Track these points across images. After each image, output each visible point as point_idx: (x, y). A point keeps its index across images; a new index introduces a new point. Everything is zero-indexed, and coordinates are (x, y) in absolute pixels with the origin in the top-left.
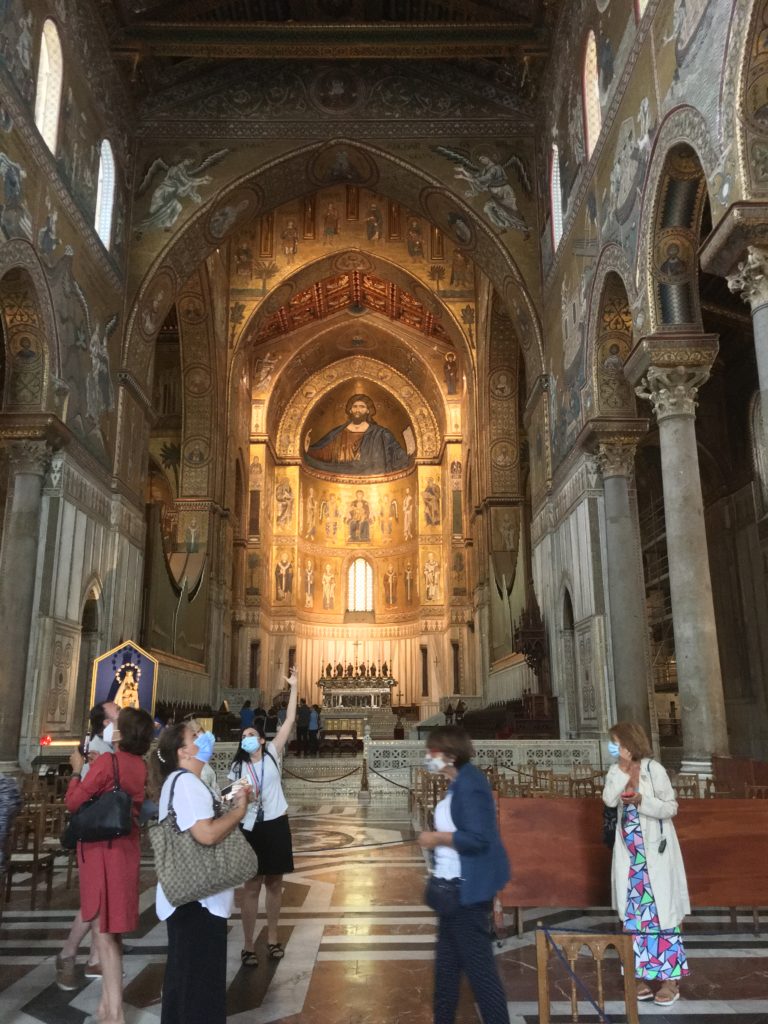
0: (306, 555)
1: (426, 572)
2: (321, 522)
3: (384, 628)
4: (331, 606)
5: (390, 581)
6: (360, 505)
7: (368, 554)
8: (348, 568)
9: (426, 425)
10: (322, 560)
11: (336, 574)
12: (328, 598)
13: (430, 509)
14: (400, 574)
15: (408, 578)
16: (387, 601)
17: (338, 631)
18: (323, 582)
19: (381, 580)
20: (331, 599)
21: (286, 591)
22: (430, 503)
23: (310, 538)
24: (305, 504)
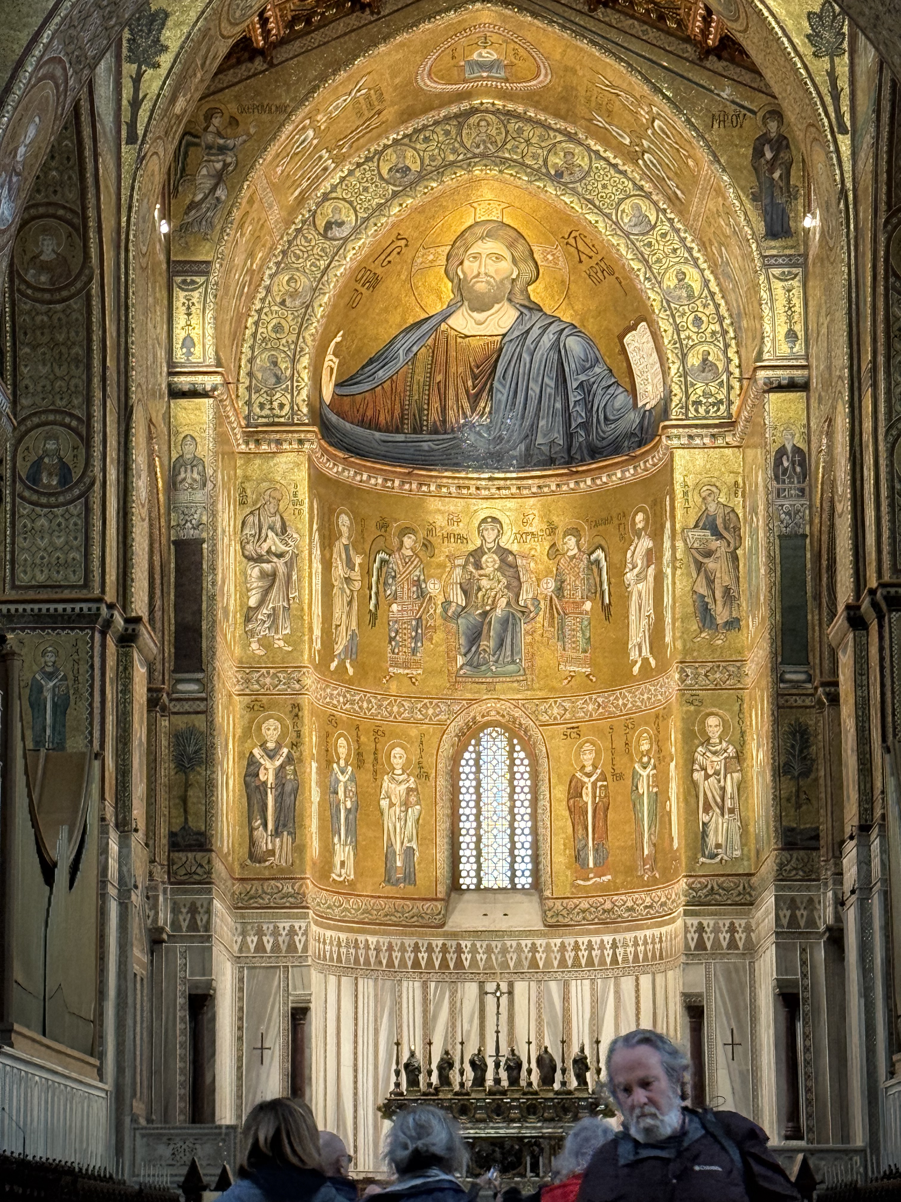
0: (332, 721)
1: (698, 776)
2: (374, 616)
3: (570, 941)
4: (410, 877)
5: (587, 798)
6: (490, 562)
7: (517, 713)
8: (456, 759)
9: (697, 321)
10: (378, 733)
11: (423, 775)
12: (398, 847)
13: (710, 582)
14: (619, 777)
15: (643, 788)
16: (579, 858)
17: (430, 949)
18: (384, 804)
19: (560, 792)
20: (409, 852)
21: (277, 833)
22: (711, 564)
23: (342, 666)
24: (327, 565)
